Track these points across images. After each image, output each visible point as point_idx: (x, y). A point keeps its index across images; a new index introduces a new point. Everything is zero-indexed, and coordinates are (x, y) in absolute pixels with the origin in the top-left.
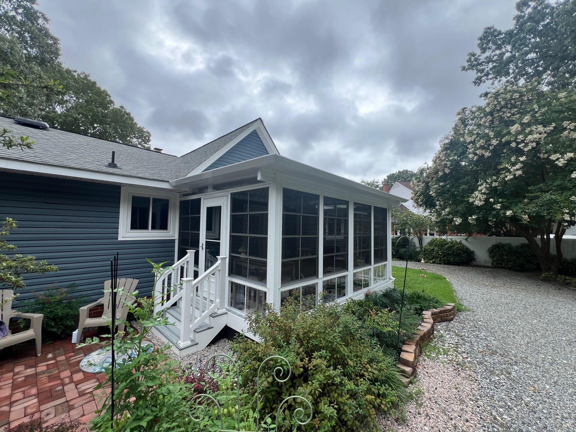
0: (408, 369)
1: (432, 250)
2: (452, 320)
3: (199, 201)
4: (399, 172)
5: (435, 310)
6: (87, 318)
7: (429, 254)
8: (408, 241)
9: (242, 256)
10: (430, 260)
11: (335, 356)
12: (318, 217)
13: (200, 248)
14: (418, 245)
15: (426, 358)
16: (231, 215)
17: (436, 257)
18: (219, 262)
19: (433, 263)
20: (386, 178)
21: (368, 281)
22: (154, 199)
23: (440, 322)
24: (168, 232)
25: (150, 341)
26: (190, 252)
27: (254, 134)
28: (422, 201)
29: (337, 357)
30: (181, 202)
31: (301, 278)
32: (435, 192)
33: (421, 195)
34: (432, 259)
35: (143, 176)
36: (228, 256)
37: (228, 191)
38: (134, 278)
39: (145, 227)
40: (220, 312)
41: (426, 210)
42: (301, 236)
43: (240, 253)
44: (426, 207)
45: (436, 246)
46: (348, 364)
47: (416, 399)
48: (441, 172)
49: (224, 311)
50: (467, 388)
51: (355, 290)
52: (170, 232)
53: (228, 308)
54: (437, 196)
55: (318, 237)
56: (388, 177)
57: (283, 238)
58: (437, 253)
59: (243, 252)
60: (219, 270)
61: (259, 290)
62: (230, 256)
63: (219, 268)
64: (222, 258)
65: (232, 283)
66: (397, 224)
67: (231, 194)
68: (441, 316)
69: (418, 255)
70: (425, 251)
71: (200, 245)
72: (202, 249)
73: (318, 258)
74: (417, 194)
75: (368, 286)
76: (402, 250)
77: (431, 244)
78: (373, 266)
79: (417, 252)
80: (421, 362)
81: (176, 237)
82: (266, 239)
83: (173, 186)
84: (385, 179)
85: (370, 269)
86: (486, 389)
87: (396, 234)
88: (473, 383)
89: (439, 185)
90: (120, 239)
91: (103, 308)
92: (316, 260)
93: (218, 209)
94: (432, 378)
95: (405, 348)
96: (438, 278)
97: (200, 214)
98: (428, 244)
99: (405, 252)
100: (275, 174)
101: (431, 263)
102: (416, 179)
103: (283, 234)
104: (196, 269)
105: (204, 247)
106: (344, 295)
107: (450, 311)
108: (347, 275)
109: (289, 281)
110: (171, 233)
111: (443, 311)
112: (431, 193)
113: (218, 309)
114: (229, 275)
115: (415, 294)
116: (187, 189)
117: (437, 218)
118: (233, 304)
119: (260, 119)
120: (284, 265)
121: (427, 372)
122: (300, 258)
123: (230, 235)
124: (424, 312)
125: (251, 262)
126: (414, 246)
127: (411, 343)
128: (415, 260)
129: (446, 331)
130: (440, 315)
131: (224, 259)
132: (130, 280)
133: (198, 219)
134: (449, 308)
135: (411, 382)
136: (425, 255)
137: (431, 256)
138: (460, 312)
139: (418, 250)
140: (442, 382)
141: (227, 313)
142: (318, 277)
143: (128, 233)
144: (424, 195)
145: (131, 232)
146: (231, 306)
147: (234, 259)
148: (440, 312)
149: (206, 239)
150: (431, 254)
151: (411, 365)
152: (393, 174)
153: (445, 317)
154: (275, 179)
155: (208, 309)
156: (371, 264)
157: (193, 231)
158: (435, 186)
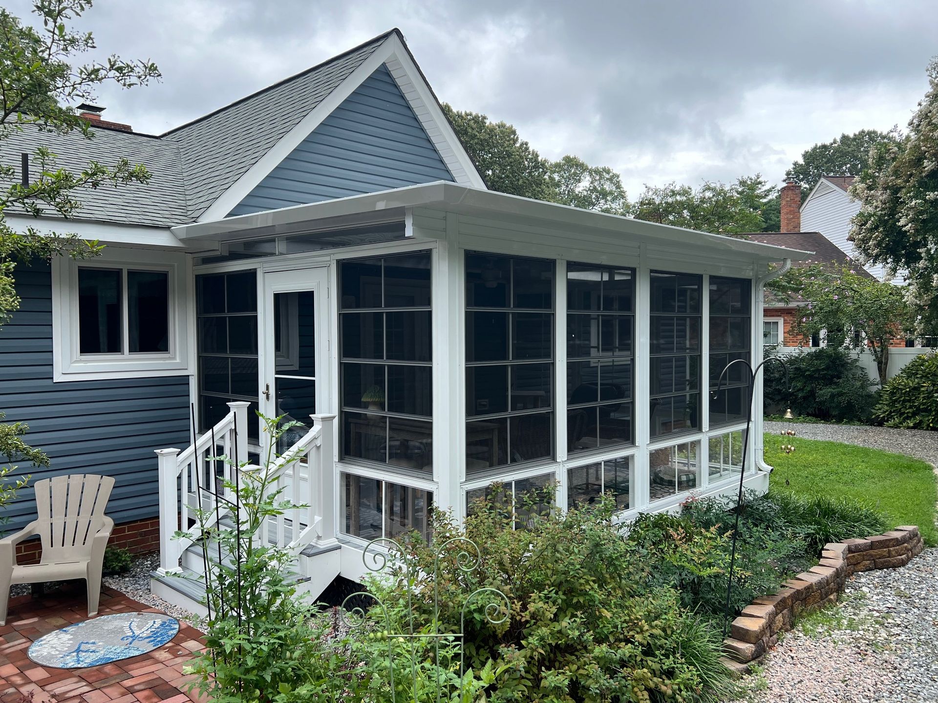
0: (746, 648)
1: (915, 389)
2: (903, 564)
3: (250, 278)
4: (845, 138)
5: (860, 541)
6: (14, 564)
7: (904, 401)
8: (844, 365)
9: (372, 412)
10: (908, 418)
11: (575, 600)
12: (554, 315)
13: (262, 397)
14: (873, 374)
15: (801, 635)
16: (339, 315)
17: (925, 410)
18: (317, 428)
19: (915, 427)
20: (801, 161)
21: (694, 474)
22: (131, 273)
23: (871, 570)
24: (170, 358)
25: (165, 614)
26: (238, 407)
27: (383, 74)
28: (878, 245)
29: (579, 602)
30: (198, 277)
31: (513, 460)
32: (912, 221)
33: (877, 228)
34: (914, 414)
35: (105, 218)
36: (335, 412)
37: (329, 255)
38: (102, 474)
39: (114, 347)
40: (323, 544)
41: (894, 270)
42: (510, 362)
43: (366, 406)
44: (897, 261)
45: (925, 376)
46: (601, 617)
47: (750, 697)
48: (930, 160)
49: (332, 542)
50: (869, 681)
51: (653, 495)
52: (174, 358)
53: (340, 536)
54: (916, 230)
55: (553, 364)
56: (806, 156)
57: (468, 370)
58: (928, 398)
59: (374, 403)
60: (318, 448)
61: (414, 490)
62: (341, 412)
63: (318, 442)
64: (324, 419)
65: (348, 478)
66: (813, 315)
67: (338, 261)
68: (872, 556)
69: (873, 405)
70: (893, 394)
71: (262, 388)
72: (268, 398)
73: (553, 413)
74: (866, 223)
75: (694, 486)
76: (825, 392)
77: (911, 371)
78: (705, 435)
79: (870, 396)
80: (785, 641)
81: (192, 369)
82: (428, 372)
83: (181, 240)
84: (795, 164)
85: (699, 442)
86: (911, 681)
87: (816, 343)
88: (885, 673)
89: (925, 200)
90: (58, 378)
91: (39, 546)
92: (549, 420)
93: (306, 300)
94: (799, 666)
95: (749, 610)
96: (909, 467)
97: (255, 309)
98: (904, 371)
99: (833, 396)
100: (445, 218)
101: (908, 428)
102: (863, 180)
103: (468, 359)
104: (253, 449)
105: (272, 392)
106: (627, 507)
107: (897, 542)
108: (633, 456)
109: (484, 468)
110: (178, 361)
111: (880, 542)
112: (902, 222)
113: (319, 538)
114: (341, 459)
115: (819, 505)
116: (216, 246)
117: (919, 296)
118: (352, 529)
119: (397, 31)
120: (471, 430)
121: (792, 658)
122: (509, 414)
123: (341, 364)
124: (828, 546)
125: (394, 426)
126: (864, 379)
127: (765, 602)
128: (860, 420)
129: (876, 588)
130: (871, 552)
131: (327, 420)
132: (93, 479)
133: (252, 324)
134: (898, 535)
135: (749, 672)
136: (893, 406)
137: (911, 407)
138: (933, 546)
139: (874, 389)
140: (818, 671)
141: (340, 548)
142: (554, 459)
143: (76, 362)
144: (885, 226)
145: (80, 361)
146: (348, 531)
147: (350, 420)
148: (873, 546)
149: (276, 374)
150: (909, 401)
151: (753, 639)
152: (824, 147)
153: (884, 557)
154: (445, 230)
155: (298, 537)
156: (700, 430)
157: (236, 353)
158: (913, 203)
